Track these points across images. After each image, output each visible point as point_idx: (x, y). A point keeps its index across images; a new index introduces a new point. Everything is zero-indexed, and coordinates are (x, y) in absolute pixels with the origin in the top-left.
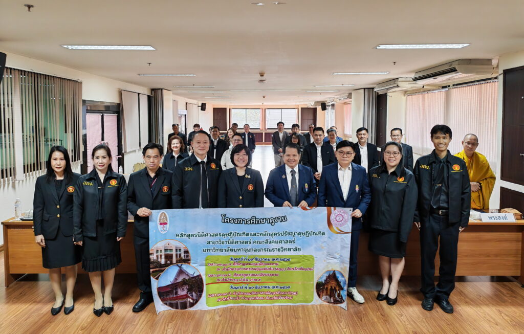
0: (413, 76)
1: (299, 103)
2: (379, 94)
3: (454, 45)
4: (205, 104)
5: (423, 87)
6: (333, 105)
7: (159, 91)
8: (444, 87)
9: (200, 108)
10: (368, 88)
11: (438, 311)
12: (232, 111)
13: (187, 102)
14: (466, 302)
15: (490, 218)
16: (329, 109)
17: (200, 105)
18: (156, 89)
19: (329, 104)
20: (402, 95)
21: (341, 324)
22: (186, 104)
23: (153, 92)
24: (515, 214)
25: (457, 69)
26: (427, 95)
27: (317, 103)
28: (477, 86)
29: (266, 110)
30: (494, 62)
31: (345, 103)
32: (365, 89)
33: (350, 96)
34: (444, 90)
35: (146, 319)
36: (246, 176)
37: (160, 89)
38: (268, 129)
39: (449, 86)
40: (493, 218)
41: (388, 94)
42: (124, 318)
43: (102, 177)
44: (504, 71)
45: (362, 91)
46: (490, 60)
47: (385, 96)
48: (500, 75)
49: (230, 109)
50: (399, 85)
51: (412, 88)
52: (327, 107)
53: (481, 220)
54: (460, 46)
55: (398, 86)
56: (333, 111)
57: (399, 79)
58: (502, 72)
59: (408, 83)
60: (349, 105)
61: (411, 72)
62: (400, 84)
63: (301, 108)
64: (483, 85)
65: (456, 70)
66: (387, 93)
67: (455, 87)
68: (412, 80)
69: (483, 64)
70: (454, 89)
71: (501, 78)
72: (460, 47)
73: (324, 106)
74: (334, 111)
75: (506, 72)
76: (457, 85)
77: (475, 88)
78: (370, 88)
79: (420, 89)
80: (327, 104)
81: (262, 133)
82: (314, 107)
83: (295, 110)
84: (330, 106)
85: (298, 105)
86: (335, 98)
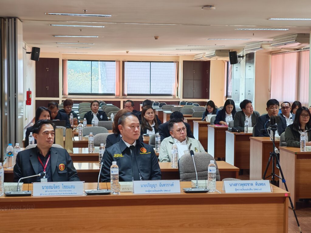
1: (179, 54)
4: (38, 49)
6: (250, 57)
7: (11, 23)
9: (29, 55)
16: (243, 61)
17: (31, 51)
19: (241, 54)
27: (220, 52)
29: (126, 63)
31: (272, 53)
33: (304, 38)
38: (129, 95)
49: (64, 61)
52: (238, 59)
60: (280, 56)
63: (184, 61)
73: (234, 58)
74: (253, 65)
80: (238, 54)
81: (120, 102)
82: (208, 59)
83: (174, 65)
84: (245, 58)
85: (178, 57)
86: (263, 43)
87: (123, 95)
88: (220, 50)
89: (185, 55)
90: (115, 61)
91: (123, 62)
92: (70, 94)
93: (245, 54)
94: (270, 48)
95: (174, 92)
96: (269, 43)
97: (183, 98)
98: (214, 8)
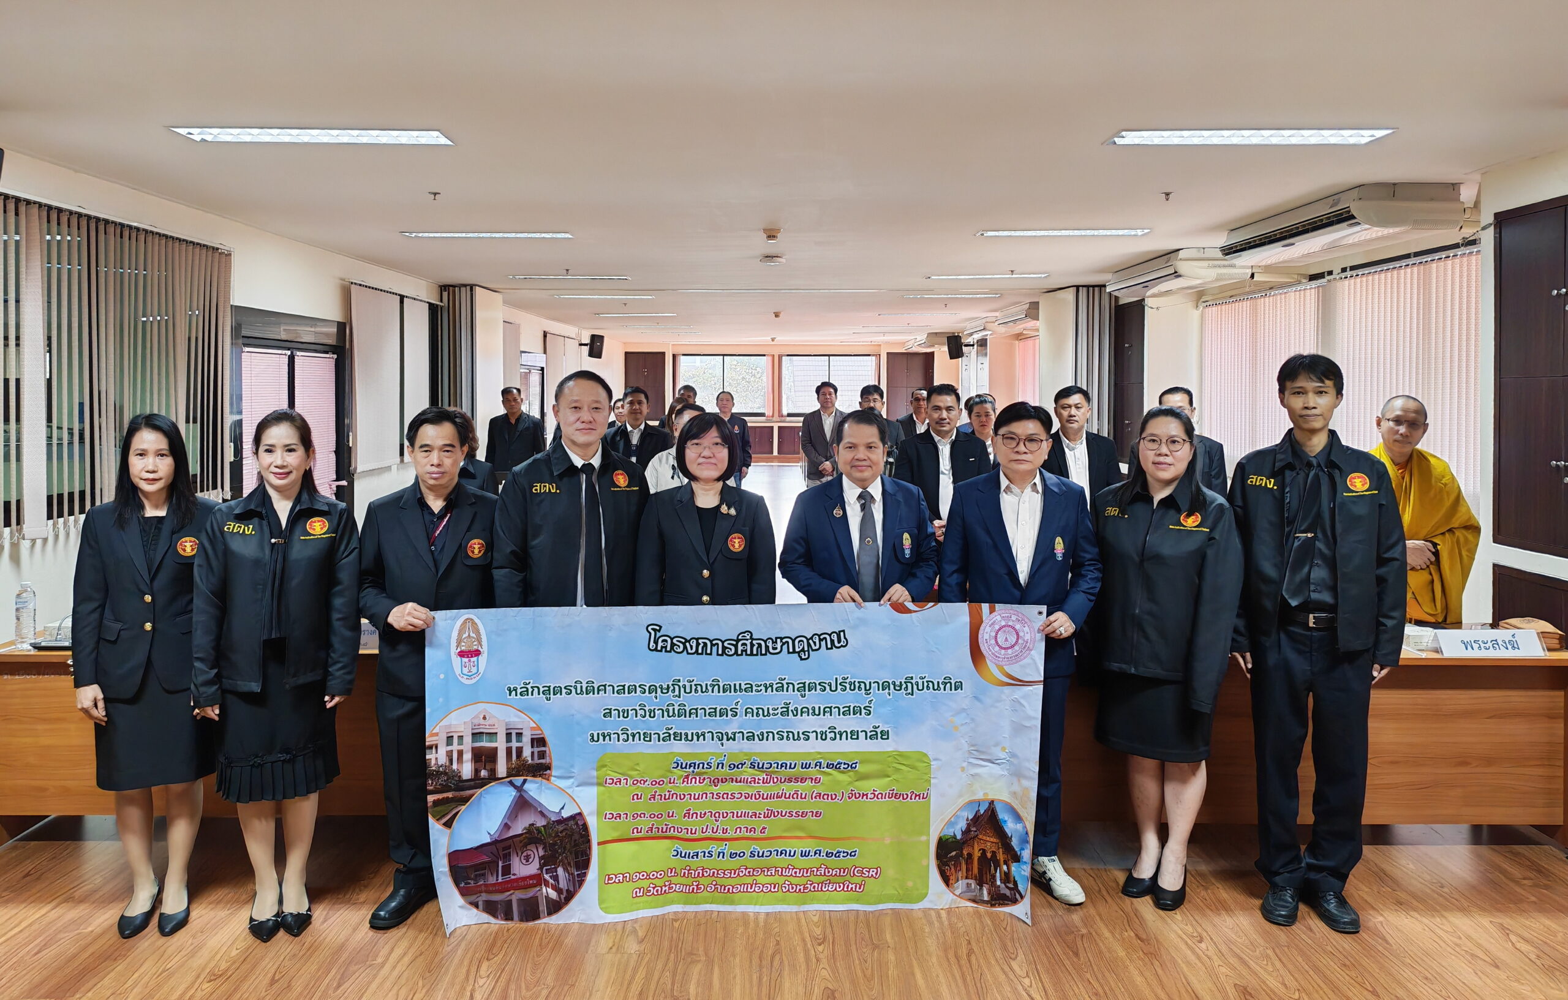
0: (1223, 240)
1: (880, 339)
2: (1121, 302)
3: (1346, 133)
4: (601, 338)
5: (1252, 276)
6: (982, 343)
7: (465, 293)
8: (1313, 278)
9: (586, 349)
10: (1088, 287)
11: (1310, 927)
12: (683, 361)
13: (546, 330)
14: (1400, 903)
15: (1466, 645)
16: (971, 352)
17: (587, 341)
18: (454, 286)
19: (970, 340)
20: (1190, 305)
21: (1015, 965)
22: (545, 336)
23: (445, 294)
24: (1543, 635)
25: (1354, 212)
26: (1265, 304)
27: (934, 336)
28: (1415, 269)
29: (784, 359)
30: (1467, 194)
31: (1019, 337)
32: (1078, 287)
33: (1033, 310)
34: (1314, 284)
35: (412, 950)
36: (724, 509)
37: (465, 286)
38: (789, 415)
39: (1330, 273)
40: (1476, 646)
41: (1149, 302)
42: (342, 947)
43: (283, 508)
44: (1497, 215)
45: (1070, 295)
46: (1455, 187)
47: (1139, 307)
48: (1484, 228)
49: (674, 356)
50: (1181, 271)
51: (1217, 280)
52: (965, 349)
53: (1438, 650)
54: (1363, 137)
55: (1176, 275)
56: (981, 359)
57: (1181, 254)
58: (1491, 219)
59: (1205, 264)
60: (1030, 342)
61: (1216, 228)
62: (1183, 267)
63: (889, 354)
64: (1434, 265)
65: (1353, 217)
66: (1143, 300)
67: (1348, 273)
68: (1220, 255)
69: (1432, 199)
70: (1346, 282)
71: (1488, 239)
72: (1364, 141)
73: (956, 345)
74: (986, 361)
75: (1502, 220)
76: (1353, 268)
77: (1408, 276)
78: (1094, 286)
79: (1240, 284)
80: (965, 341)
81: (772, 428)
82: (928, 350)
83: (872, 360)
84: (975, 346)
85: (880, 345)
86: (988, 320)
87: (780, 415)
89: (887, 343)
90: (764, 355)
91: (780, 357)
93: (975, 341)
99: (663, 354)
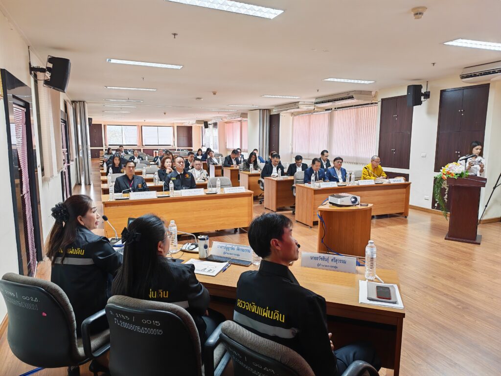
0: (314, 100)
1: (174, 122)
2: (272, 113)
3: (366, 81)
5: (314, 109)
6: (215, 125)
7: (82, 104)
8: (326, 110)
10: (263, 109)
12: (108, 127)
16: (211, 127)
18: (77, 102)
20: (290, 115)
23: (74, 104)
25: (354, 96)
28: (355, 109)
29: (143, 127)
31: (227, 123)
32: (260, 110)
38: (146, 145)
39: (332, 109)
44: (382, 99)
45: (258, 111)
46: (371, 92)
47: (278, 116)
48: (379, 101)
49: (105, 125)
54: (369, 82)
55: (298, 108)
57: (300, 103)
59: (307, 106)
63: (177, 126)
65: (353, 98)
66: (279, 114)
68: (314, 104)
69: (367, 95)
70: (336, 111)
71: (380, 104)
73: (206, 125)
74: (216, 129)
75: (383, 100)
76: (338, 108)
77: (353, 111)
79: (310, 111)
80: (208, 123)
82: (191, 125)
83: (171, 128)
85: (174, 124)
86: (223, 117)
87: (142, 145)
88: (199, 121)
89: (177, 123)
90: (136, 126)
91: (141, 127)
92: (110, 145)
94: (226, 120)
95: (172, 144)
96: (225, 118)
97: (178, 147)
98: (202, 99)
99: (101, 125)
